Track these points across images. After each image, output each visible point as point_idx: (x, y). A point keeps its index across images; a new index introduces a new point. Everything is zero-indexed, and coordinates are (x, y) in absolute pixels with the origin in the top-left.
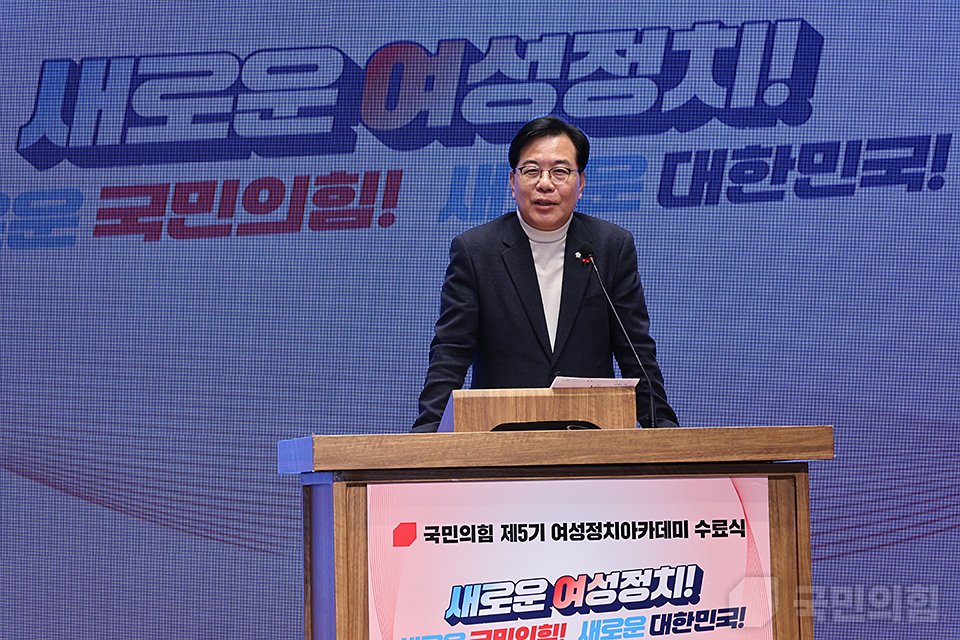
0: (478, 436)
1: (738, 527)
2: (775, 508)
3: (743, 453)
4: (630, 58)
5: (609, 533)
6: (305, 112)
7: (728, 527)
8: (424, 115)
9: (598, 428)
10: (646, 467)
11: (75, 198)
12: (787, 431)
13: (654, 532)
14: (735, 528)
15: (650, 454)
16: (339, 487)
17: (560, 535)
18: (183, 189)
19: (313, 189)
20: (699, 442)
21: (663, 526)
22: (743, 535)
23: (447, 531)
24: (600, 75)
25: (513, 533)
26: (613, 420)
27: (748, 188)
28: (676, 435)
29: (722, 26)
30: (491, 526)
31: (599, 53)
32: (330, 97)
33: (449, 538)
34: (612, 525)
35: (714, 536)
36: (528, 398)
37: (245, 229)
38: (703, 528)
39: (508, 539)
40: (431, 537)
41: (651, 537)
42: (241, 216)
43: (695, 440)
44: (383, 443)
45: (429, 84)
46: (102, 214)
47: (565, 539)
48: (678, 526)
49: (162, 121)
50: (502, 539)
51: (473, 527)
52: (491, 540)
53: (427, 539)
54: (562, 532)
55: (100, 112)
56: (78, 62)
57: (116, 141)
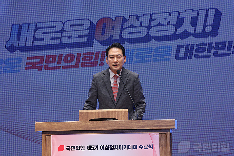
0: (79, 122)
1: (151, 146)
2: (161, 142)
3: (150, 127)
4: (168, 20)
5: (116, 148)
6: (80, 36)
7: (148, 147)
8: (112, 36)
9: (118, 120)
10: (125, 131)
11: (20, 60)
12: (163, 121)
13: (128, 148)
14: (150, 147)
15: (125, 127)
16: (44, 136)
17: (102, 148)
18: (48, 57)
19: (82, 57)
20: (138, 124)
21: (130, 146)
22: (152, 149)
23: (72, 147)
24: (159, 25)
25: (90, 148)
26: (122, 118)
27: (200, 54)
28: (132, 122)
29: (193, 11)
30: (84, 146)
31: (159, 19)
32: (87, 32)
33: (73, 149)
34: (117, 146)
35: (144, 149)
36: (99, 112)
37: (64, 67)
38: (141, 147)
39: (88, 149)
40: (68, 149)
41: (127, 149)
42: (63, 64)
43: (137, 123)
44: (54, 124)
45: (113, 28)
46: (27, 64)
47: (104, 150)
48: (134, 146)
49: (43, 39)
50: (87, 149)
51: (79, 146)
52: (84, 150)
53: (67, 149)
54: (103, 148)
55: (27, 37)
56: (21, 24)
57: (31, 45)
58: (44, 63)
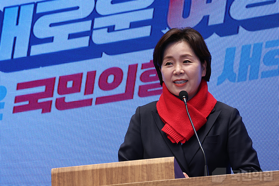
6: (134, 25)
8: (206, 19)
11: (2, 91)
18: (63, 80)
19: (140, 72)
32: (149, 14)
37: (100, 101)
42: (98, 92)
46: (18, 99)
49: (50, 40)
56: (2, 10)
57: (25, 55)
58: (56, 95)
